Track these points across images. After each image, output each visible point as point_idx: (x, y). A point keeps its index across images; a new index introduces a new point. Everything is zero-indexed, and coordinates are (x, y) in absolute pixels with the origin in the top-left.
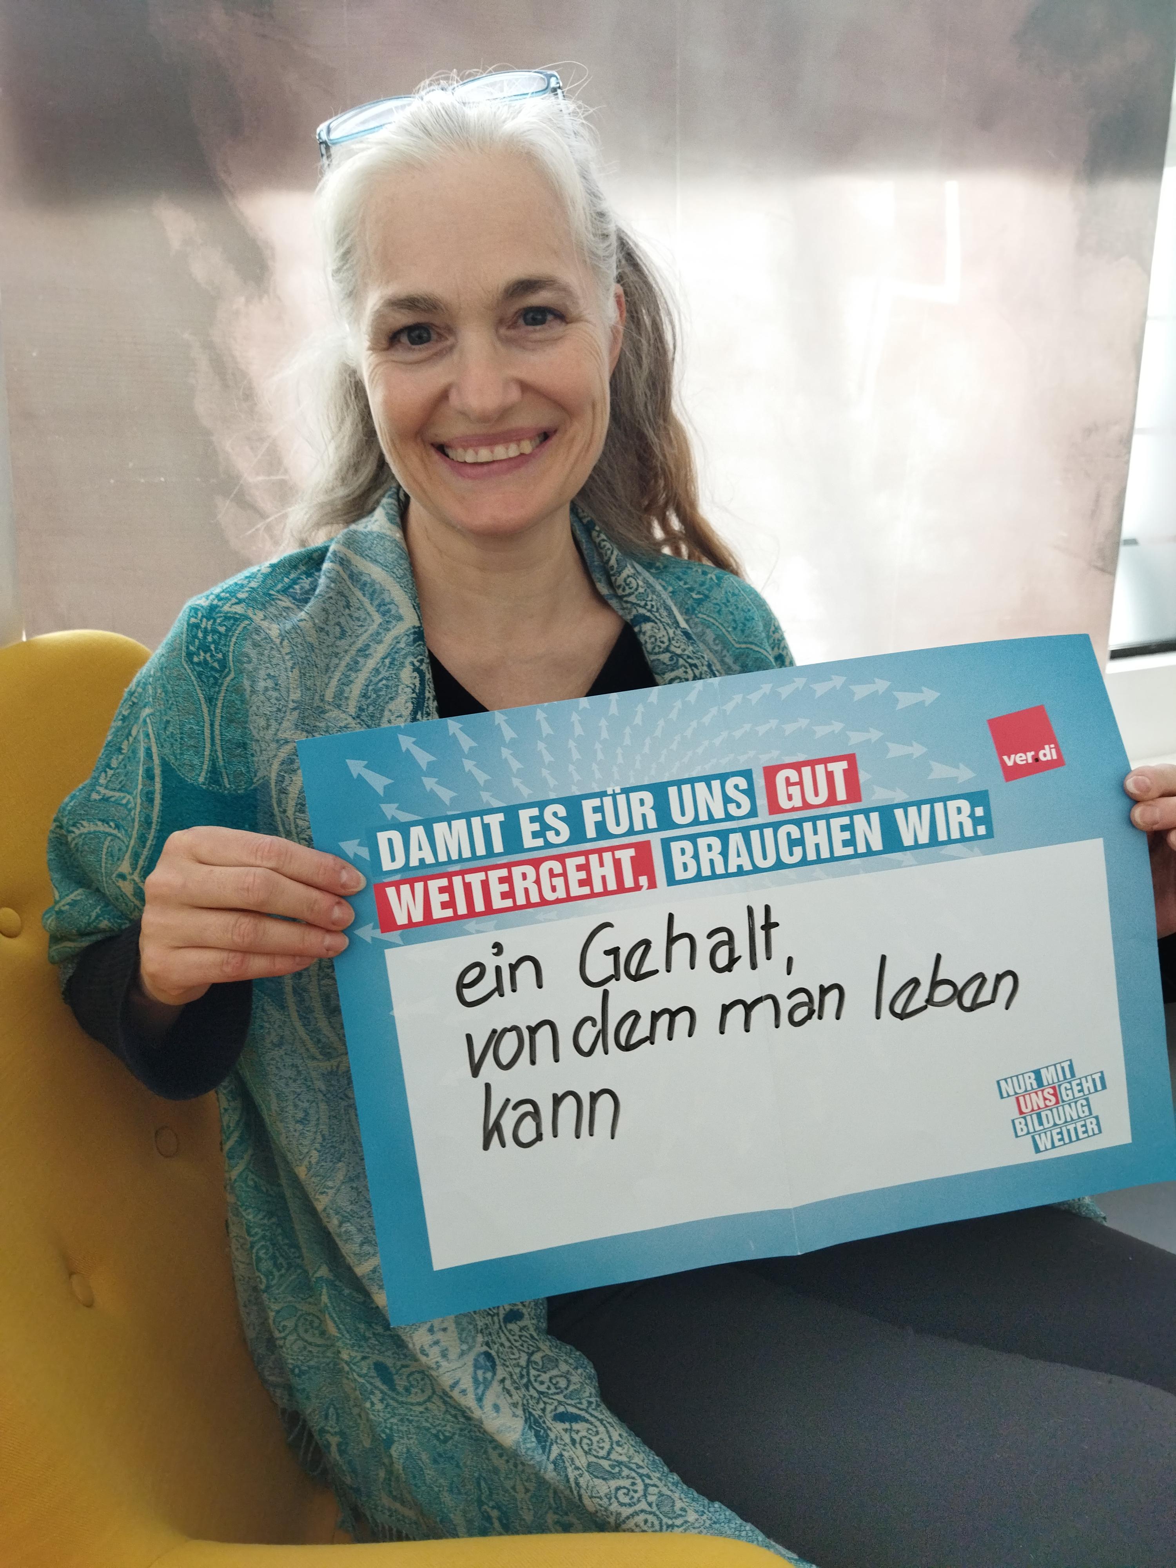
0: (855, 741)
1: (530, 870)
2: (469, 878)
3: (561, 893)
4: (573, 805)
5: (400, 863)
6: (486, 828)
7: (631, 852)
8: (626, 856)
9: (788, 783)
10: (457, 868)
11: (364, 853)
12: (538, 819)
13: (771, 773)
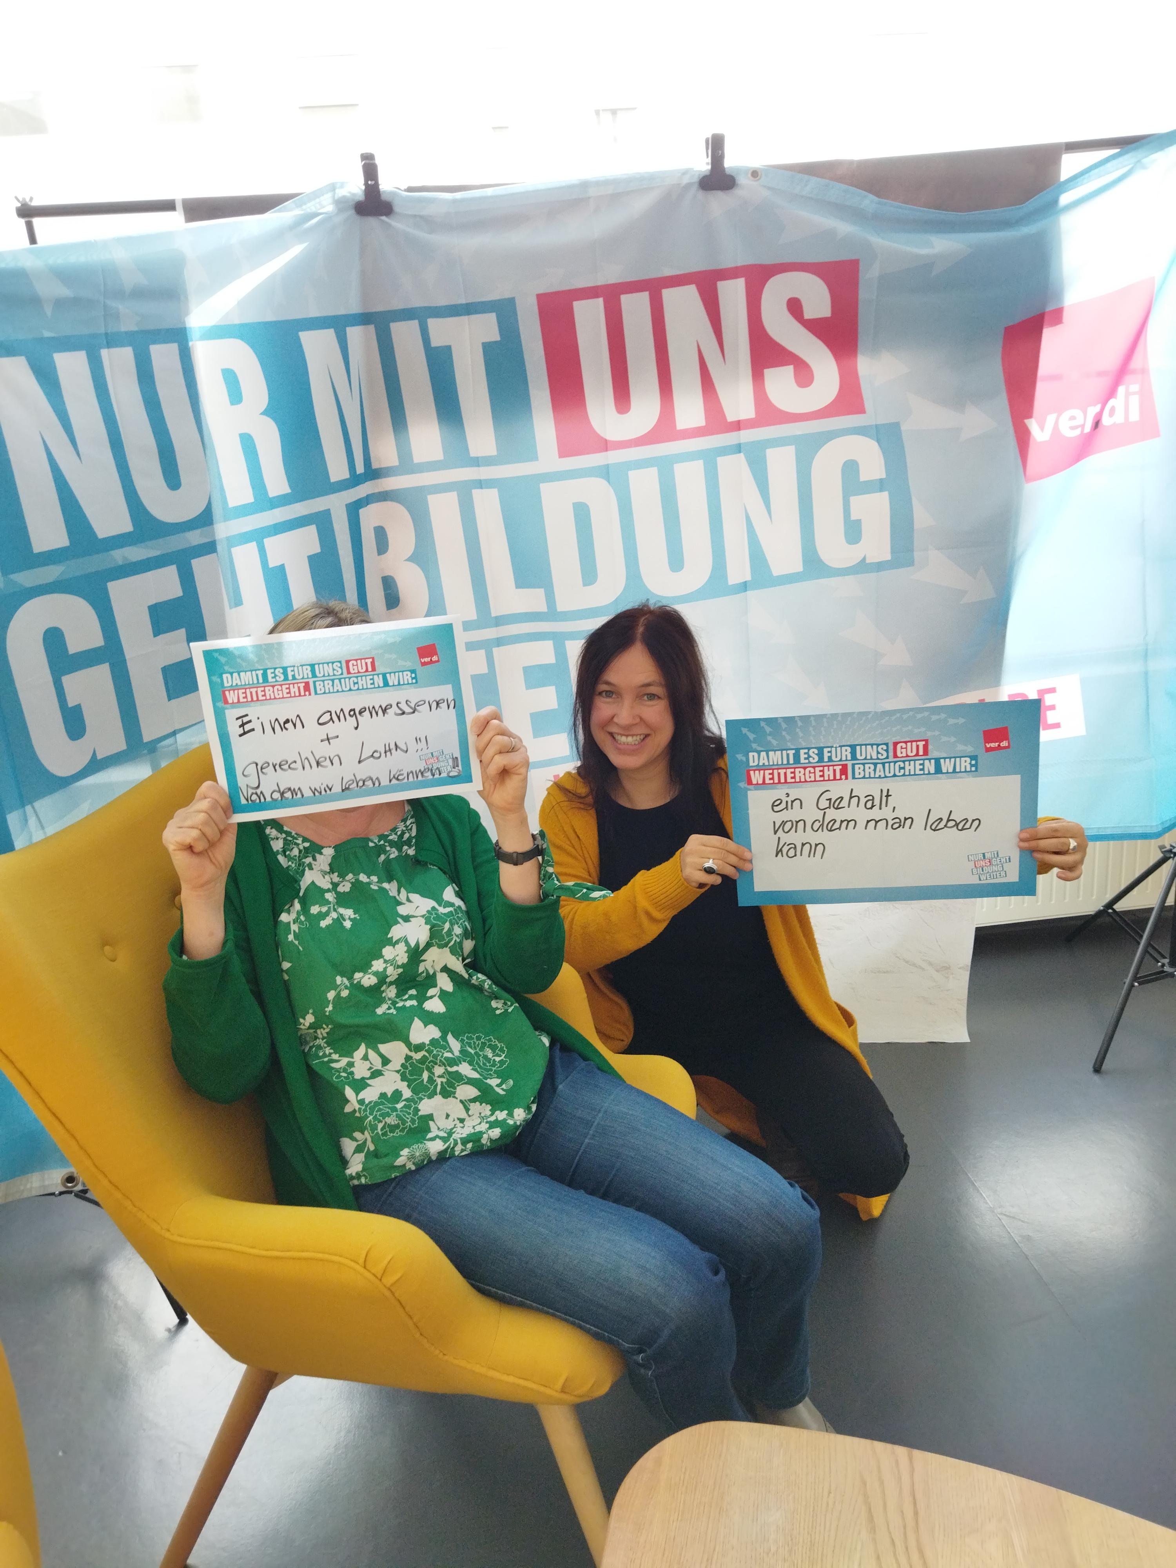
0: (929, 735)
1: (802, 770)
2: (780, 771)
3: (813, 779)
4: (820, 750)
5: (756, 763)
6: (788, 755)
7: (840, 767)
8: (838, 768)
9: (902, 748)
10: (776, 767)
11: (744, 759)
12: (807, 753)
13: (895, 744)
